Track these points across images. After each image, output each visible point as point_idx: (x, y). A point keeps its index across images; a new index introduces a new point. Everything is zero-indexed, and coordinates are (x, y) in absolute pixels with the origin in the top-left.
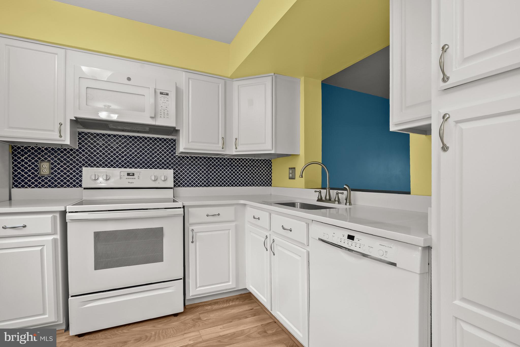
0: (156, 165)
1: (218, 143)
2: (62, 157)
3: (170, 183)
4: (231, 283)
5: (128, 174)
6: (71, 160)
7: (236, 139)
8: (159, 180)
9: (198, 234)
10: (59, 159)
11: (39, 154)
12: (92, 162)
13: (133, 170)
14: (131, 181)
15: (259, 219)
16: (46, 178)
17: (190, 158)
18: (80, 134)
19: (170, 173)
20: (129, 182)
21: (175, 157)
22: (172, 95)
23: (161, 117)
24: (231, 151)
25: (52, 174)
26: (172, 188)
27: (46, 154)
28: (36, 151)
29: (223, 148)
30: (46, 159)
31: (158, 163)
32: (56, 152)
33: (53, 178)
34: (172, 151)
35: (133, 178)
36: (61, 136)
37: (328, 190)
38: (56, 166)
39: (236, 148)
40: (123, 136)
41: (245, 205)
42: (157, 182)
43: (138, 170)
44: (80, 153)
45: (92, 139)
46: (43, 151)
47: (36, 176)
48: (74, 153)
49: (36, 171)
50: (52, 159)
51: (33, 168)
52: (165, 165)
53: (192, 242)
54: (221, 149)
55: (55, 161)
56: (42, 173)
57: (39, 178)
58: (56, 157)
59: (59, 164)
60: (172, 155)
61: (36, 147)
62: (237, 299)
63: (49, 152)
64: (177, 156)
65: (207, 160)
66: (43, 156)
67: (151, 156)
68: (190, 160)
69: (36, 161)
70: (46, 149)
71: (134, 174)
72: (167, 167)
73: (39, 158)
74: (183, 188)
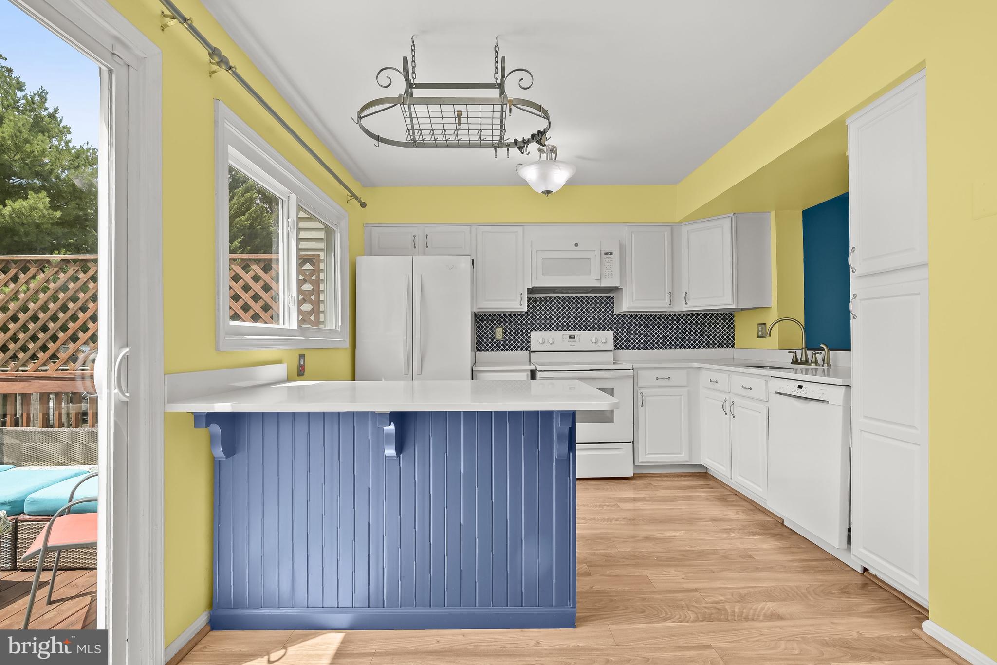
0: (594, 326)
1: (665, 299)
2: (512, 322)
3: (611, 345)
4: (683, 455)
5: (570, 337)
6: (519, 324)
7: (686, 293)
8: (599, 343)
9: (648, 398)
10: (509, 324)
11: (495, 320)
12: (536, 326)
13: (572, 333)
14: (573, 343)
15: (716, 382)
16: (500, 343)
17: (629, 316)
18: (531, 299)
19: (609, 335)
20: (571, 345)
21: (613, 316)
22: (616, 254)
23: (605, 278)
24: (681, 307)
25: (505, 338)
26: (611, 351)
27: (500, 320)
28: (492, 318)
29: (670, 305)
30: (500, 324)
31: (596, 324)
32: (507, 318)
33: (505, 342)
34: (610, 310)
35: (574, 341)
36: (521, 305)
37: (804, 350)
38: (507, 331)
39: (686, 303)
40: (562, 297)
41: (699, 368)
42: (597, 344)
43: (577, 332)
44: (526, 317)
45: (536, 303)
46: (497, 318)
47: (492, 340)
48: (522, 317)
49: (493, 336)
50: (504, 324)
51: (490, 334)
52: (603, 326)
53: (642, 406)
54: (668, 305)
55: (507, 326)
56: (497, 338)
57: (495, 343)
58: (507, 322)
59: (509, 329)
60: (610, 314)
61: (492, 314)
62: (690, 476)
63: (502, 318)
64: (615, 315)
65: (649, 318)
66: (497, 322)
67: (589, 317)
68: (629, 318)
69: (493, 327)
70: (500, 315)
71: (575, 336)
72: (606, 328)
73: (495, 324)
74: (623, 351)
